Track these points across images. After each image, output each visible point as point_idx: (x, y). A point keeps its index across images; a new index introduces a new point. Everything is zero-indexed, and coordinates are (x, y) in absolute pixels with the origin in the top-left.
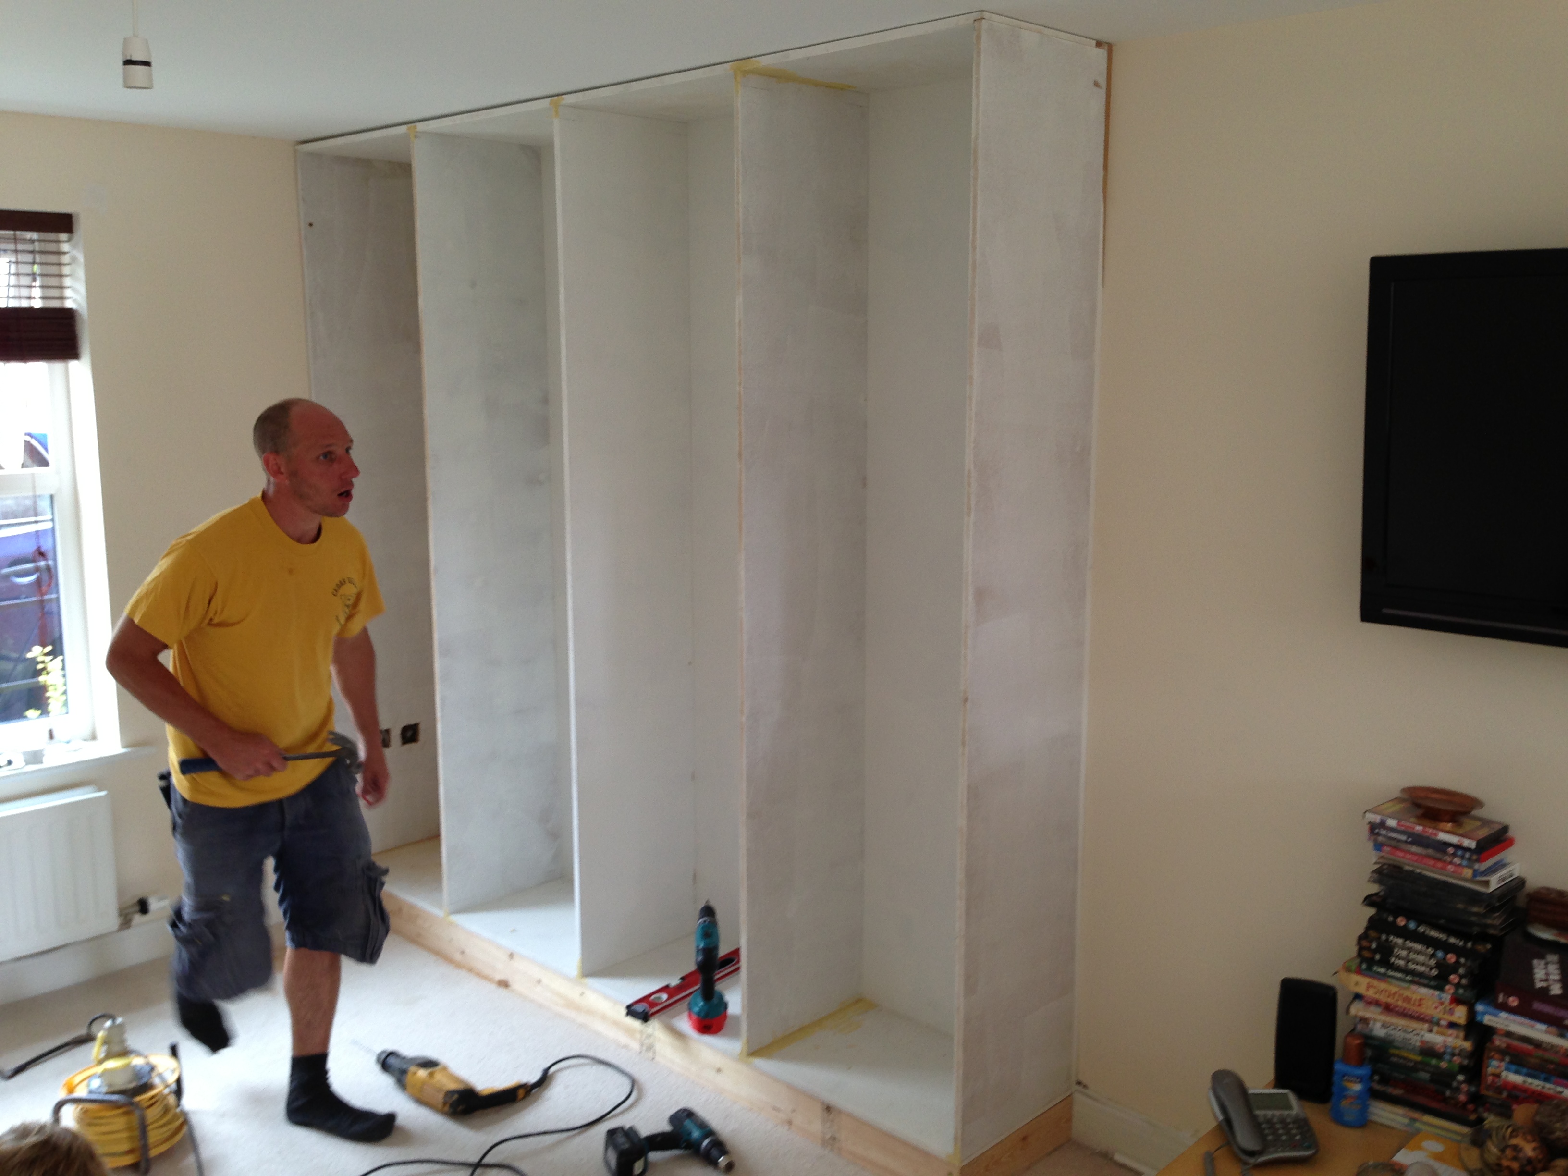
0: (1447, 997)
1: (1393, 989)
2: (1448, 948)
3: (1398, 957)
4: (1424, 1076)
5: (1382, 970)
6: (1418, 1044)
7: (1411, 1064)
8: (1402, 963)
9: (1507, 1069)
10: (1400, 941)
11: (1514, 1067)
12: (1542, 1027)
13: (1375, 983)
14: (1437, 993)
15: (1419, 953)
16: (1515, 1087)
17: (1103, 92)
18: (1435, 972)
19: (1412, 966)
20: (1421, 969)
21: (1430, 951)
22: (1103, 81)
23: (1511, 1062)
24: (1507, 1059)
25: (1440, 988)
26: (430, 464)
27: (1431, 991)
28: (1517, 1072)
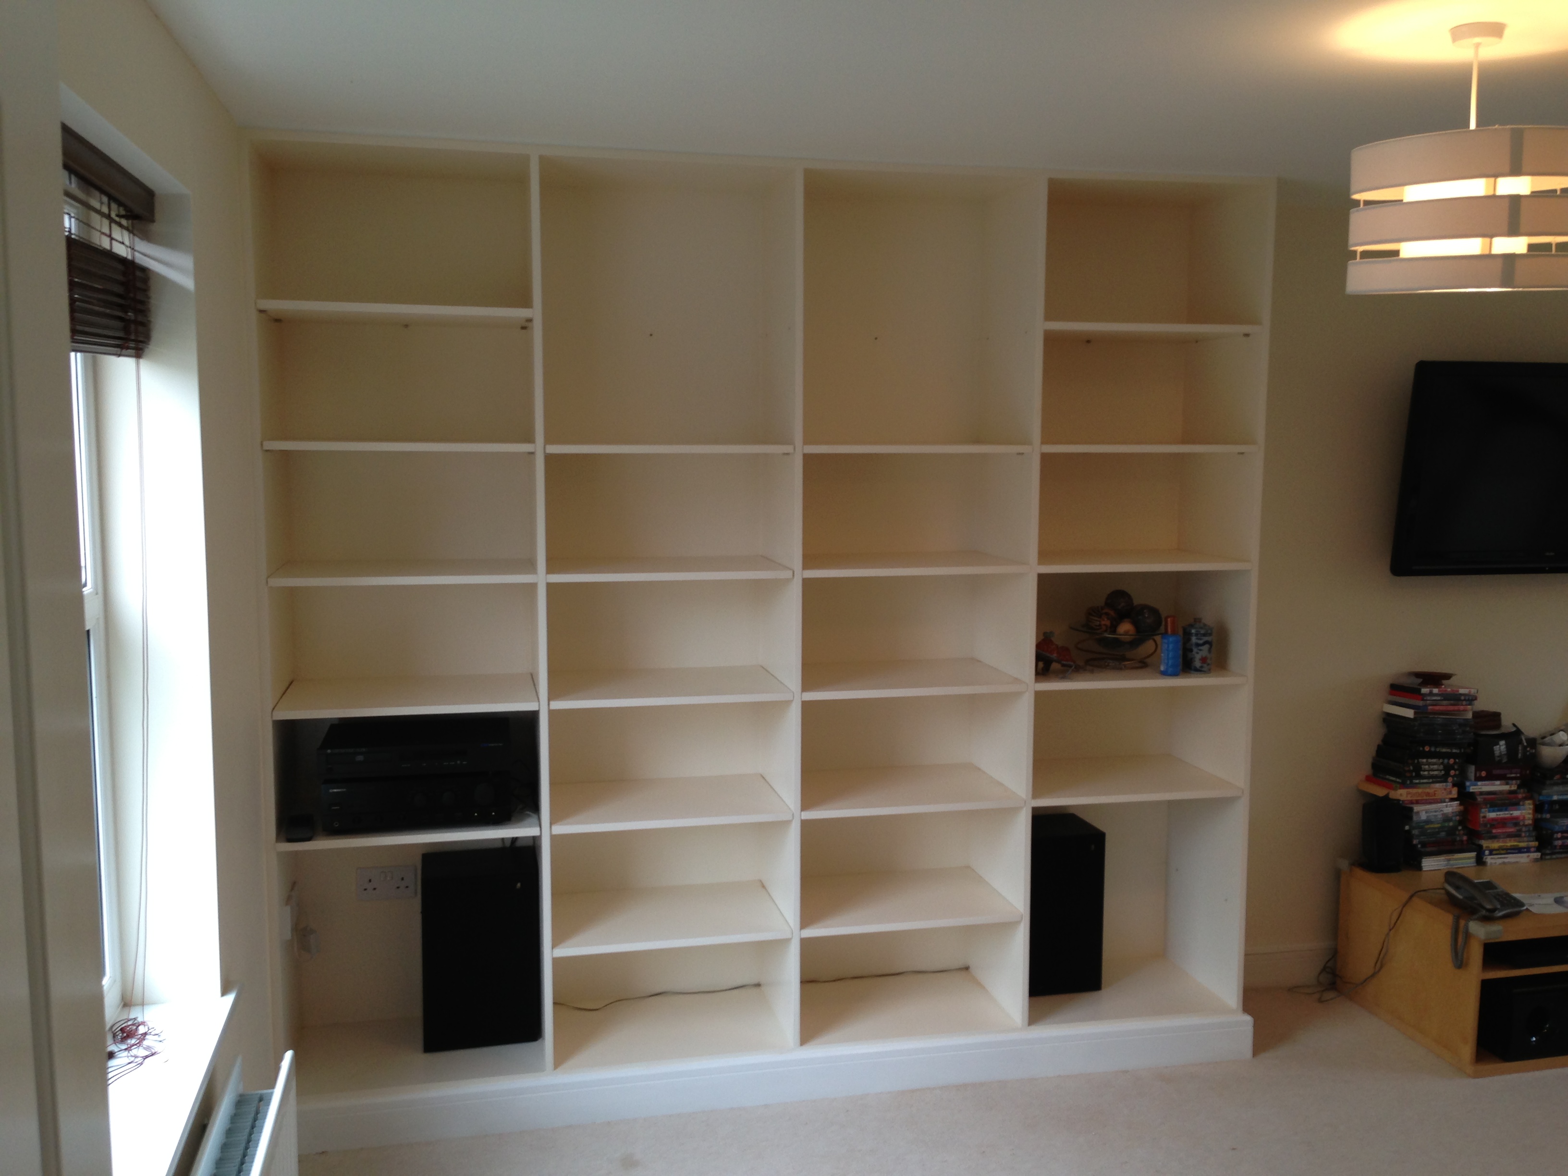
0: (1450, 785)
1: (1420, 791)
2: (1449, 756)
3: (1425, 771)
4: (1443, 834)
5: (1417, 781)
6: (1440, 816)
7: (1437, 830)
8: (1426, 773)
9: (1489, 812)
10: (1425, 760)
11: (1492, 809)
12: (1498, 782)
13: (1410, 790)
14: (1444, 784)
15: (1434, 764)
16: (1493, 820)
18: (1443, 772)
19: (1432, 773)
20: (1436, 773)
21: (1441, 761)
23: (1491, 807)
24: (1488, 806)
25: (1446, 781)
27: (1441, 784)
28: (1494, 811)
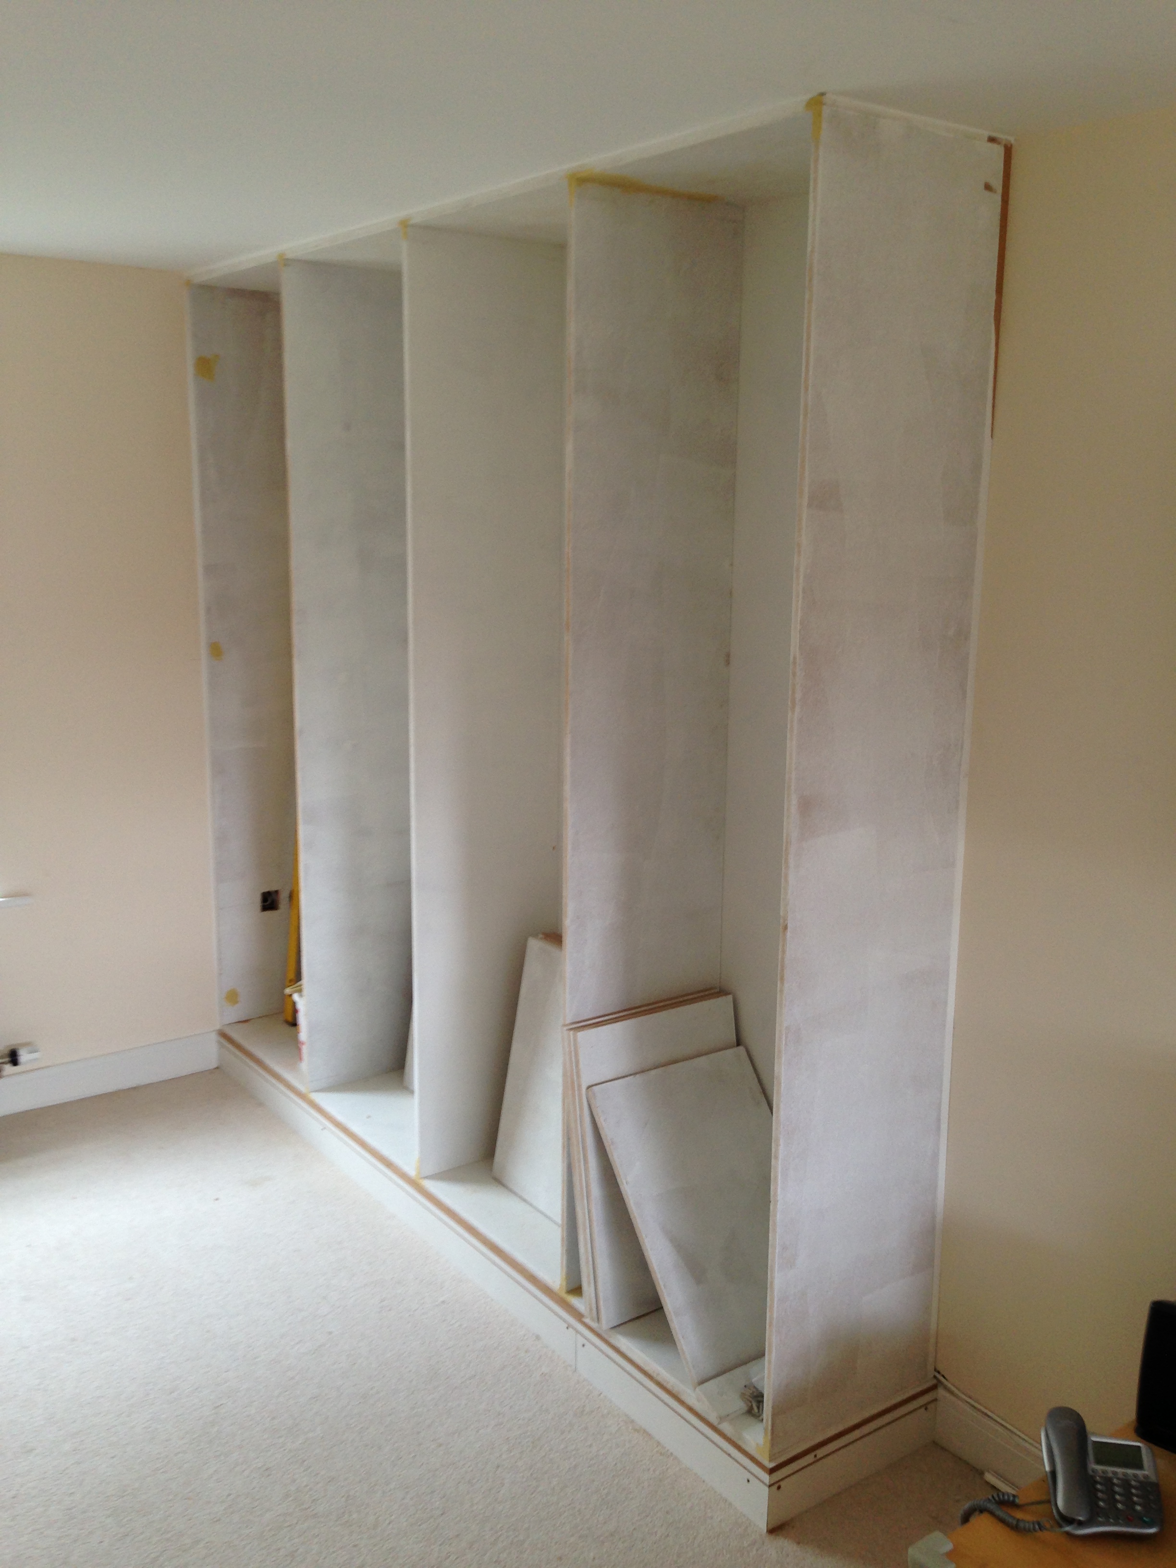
17: (998, 198)
22: (998, 185)
26: (295, 619)
